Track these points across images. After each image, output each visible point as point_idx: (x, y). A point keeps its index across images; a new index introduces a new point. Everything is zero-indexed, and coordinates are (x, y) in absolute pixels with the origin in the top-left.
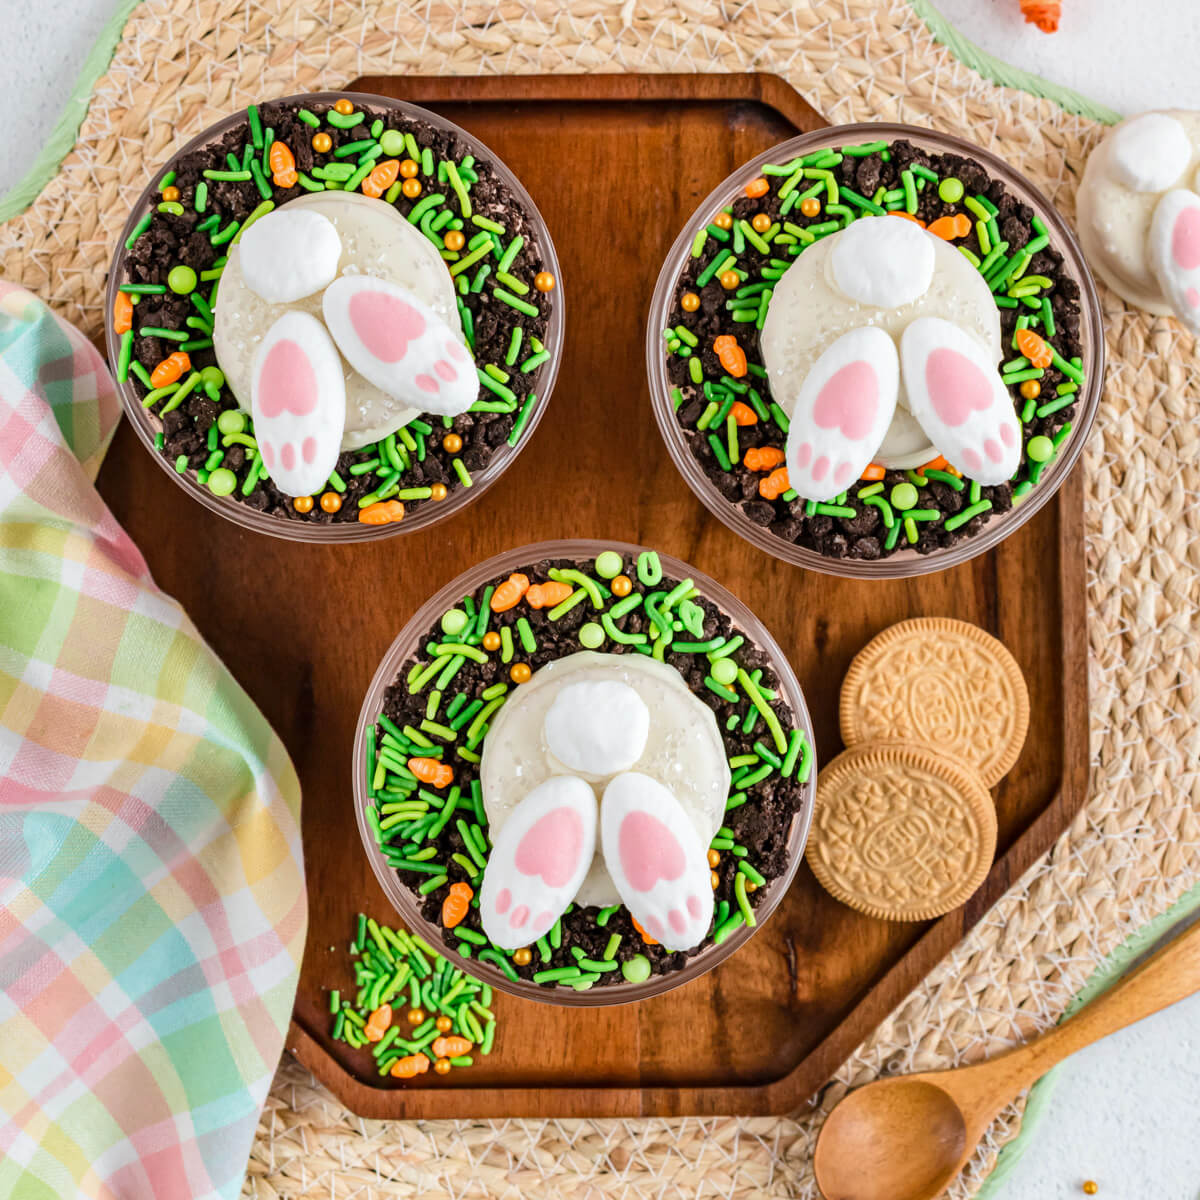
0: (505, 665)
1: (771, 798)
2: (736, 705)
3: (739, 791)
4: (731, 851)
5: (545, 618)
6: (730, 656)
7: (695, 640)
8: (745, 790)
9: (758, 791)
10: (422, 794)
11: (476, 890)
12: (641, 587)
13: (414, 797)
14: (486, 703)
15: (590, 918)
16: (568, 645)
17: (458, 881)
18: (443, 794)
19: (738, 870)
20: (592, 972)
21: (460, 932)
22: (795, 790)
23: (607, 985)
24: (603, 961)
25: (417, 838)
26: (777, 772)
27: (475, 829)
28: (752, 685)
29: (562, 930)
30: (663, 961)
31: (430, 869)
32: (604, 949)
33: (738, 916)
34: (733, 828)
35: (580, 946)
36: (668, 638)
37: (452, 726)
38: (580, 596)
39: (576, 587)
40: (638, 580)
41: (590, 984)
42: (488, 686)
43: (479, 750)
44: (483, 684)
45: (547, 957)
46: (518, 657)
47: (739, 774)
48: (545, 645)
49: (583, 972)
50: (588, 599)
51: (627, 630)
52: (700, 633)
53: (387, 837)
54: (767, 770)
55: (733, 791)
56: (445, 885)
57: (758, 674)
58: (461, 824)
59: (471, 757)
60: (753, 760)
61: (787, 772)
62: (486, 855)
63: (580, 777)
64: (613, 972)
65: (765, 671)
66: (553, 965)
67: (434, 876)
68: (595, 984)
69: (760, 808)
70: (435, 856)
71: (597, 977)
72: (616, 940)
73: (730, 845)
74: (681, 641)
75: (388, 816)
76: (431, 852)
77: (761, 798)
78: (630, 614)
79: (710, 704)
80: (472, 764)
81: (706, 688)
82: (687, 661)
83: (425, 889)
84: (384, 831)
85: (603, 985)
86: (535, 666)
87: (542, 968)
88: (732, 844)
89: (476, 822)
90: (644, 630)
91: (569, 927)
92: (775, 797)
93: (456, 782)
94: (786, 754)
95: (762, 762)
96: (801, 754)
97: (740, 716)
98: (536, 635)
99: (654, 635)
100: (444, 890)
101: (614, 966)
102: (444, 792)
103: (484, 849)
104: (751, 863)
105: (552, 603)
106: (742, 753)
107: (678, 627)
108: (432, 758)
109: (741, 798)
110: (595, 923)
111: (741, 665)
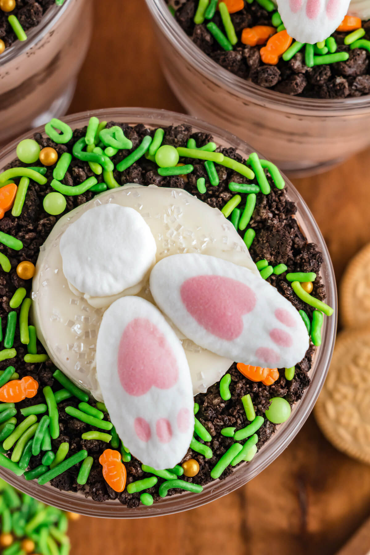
0: (9, 274)
1: (271, 215)
2: (193, 173)
3: (245, 231)
4: (273, 274)
5: (13, 219)
6: (163, 144)
7: (129, 152)
8: (249, 226)
9: (258, 218)
10: (24, 412)
11: (120, 448)
12: (63, 147)
13: (20, 418)
14: (18, 310)
15: (216, 401)
16: (44, 225)
17: (101, 452)
18: (40, 398)
19: (289, 283)
20: (249, 438)
21: (134, 488)
22: (282, 198)
23: (267, 439)
24: (251, 422)
25: (47, 446)
26: (260, 196)
27: (84, 406)
28: (193, 151)
29: (204, 425)
30: (292, 388)
31: (74, 460)
32: (244, 414)
33: (316, 314)
34: (262, 258)
35: (226, 426)
36: (110, 166)
37: (6, 345)
38: (25, 184)
39: (17, 180)
40: (57, 144)
41: (255, 448)
42: (10, 298)
43: (41, 349)
44: (5, 298)
45: (209, 454)
46: (15, 261)
47: (236, 218)
48: (27, 237)
49: (244, 442)
50: (32, 182)
51: (77, 181)
52: (130, 144)
53: (25, 464)
54: (252, 200)
55: (242, 233)
56: (94, 462)
57: (192, 142)
58: (70, 410)
59: (39, 358)
60: (237, 200)
61: (267, 189)
62: (106, 418)
63: (125, 296)
64: (265, 424)
65: (195, 136)
66: (218, 456)
67: (81, 463)
68: (259, 445)
69: (269, 229)
70: (70, 449)
71: (256, 438)
72: (247, 400)
73: (270, 270)
74: (120, 160)
75: (12, 450)
76: (64, 448)
77: (264, 221)
78: (70, 170)
79: (176, 186)
80: (44, 363)
81: (164, 178)
82: (136, 171)
83: (82, 479)
84: (18, 463)
85: (264, 442)
86: (33, 257)
87: (212, 464)
88: (271, 267)
89: (80, 401)
90: (90, 173)
91: (206, 419)
92: (273, 212)
93: (42, 385)
94: (255, 177)
95: (244, 196)
96: (266, 170)
97: (203, 176)
98: (16, 236)
99: (98, 170)
100: (97, 467)
101: (261, 420)
102: (40, 399)
103: (102, 416)
104: (294, 271)
105: (9, 204)
106: (225, 202)
107: (111, 152)
108: (9, 381)
109: (251, 234)
110: (222, 401)
111: (175, 144)
